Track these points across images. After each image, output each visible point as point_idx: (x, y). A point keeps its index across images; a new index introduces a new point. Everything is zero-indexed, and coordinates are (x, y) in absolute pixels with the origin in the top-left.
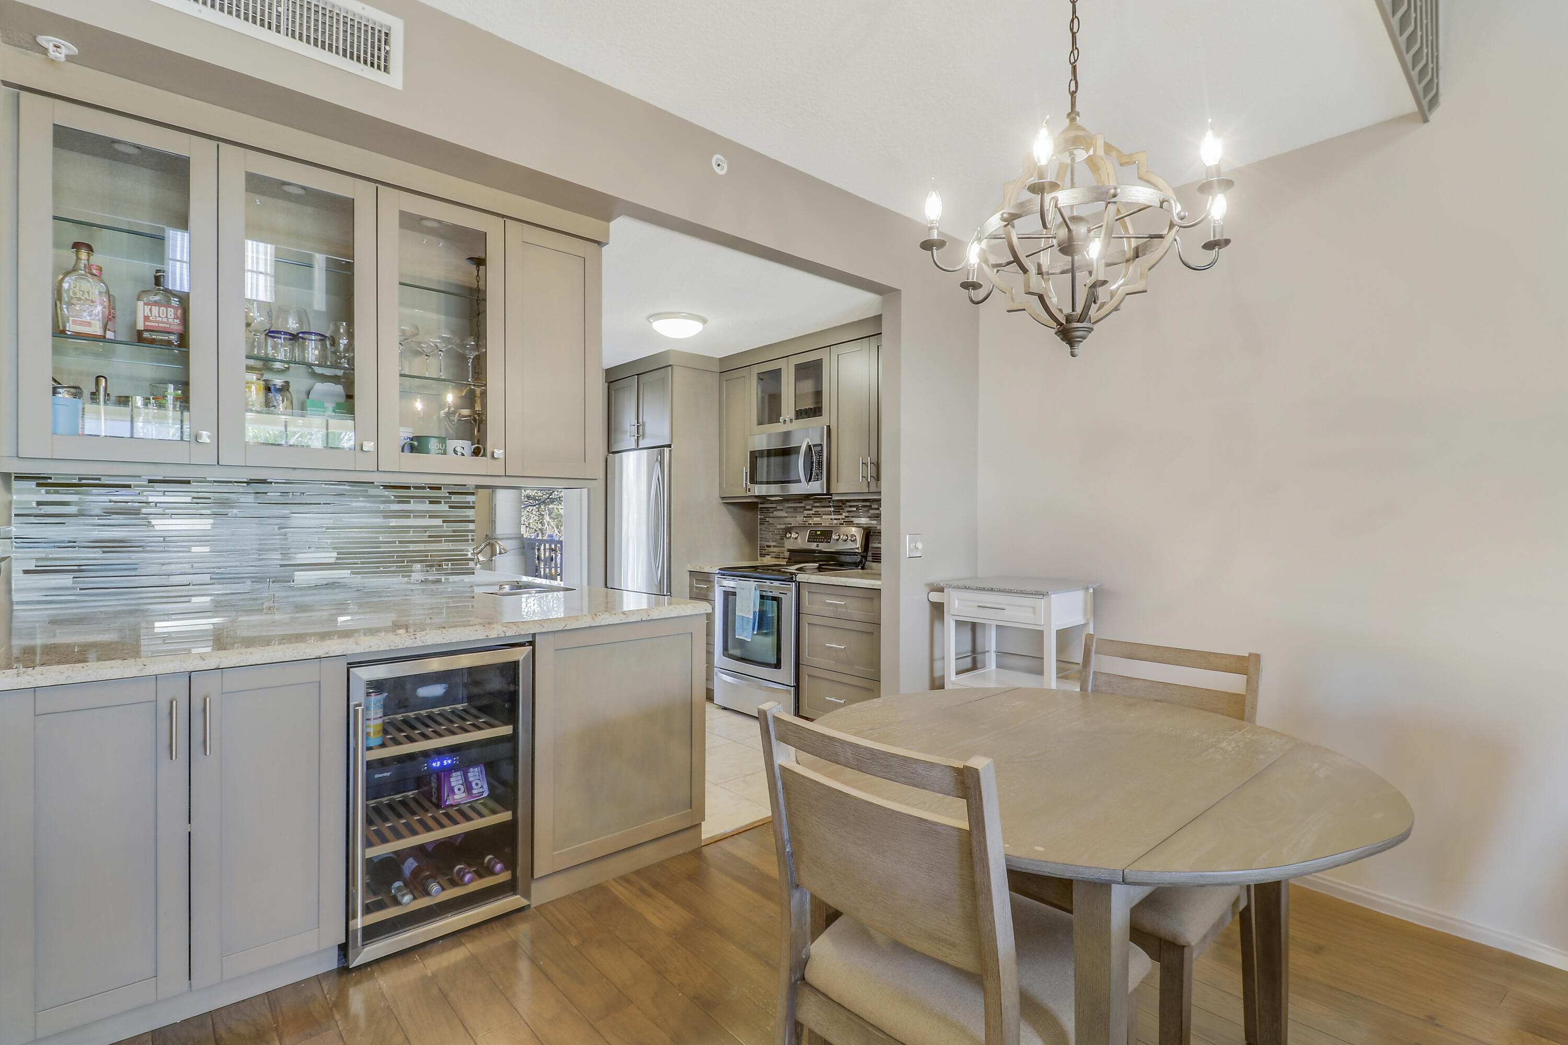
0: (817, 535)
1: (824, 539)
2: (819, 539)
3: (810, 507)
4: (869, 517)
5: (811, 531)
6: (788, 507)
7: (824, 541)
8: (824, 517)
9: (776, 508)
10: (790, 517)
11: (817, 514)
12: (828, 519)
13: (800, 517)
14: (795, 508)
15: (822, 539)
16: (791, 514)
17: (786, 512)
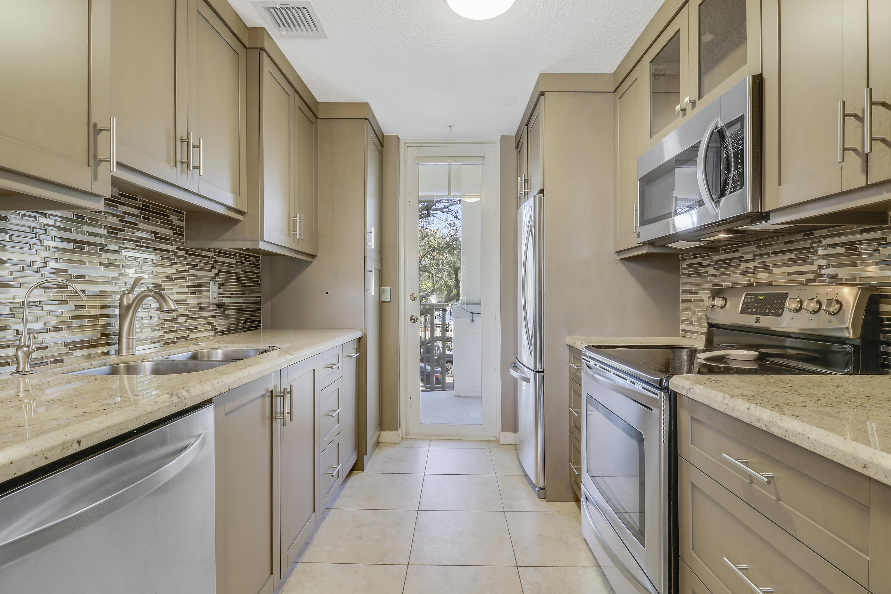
0: (757, 301)
1: (770, 309)
2: (761, 308)
3: (750, 256)
4: (877, 263)
5: (747, 294)
6: (717, 261)
7: (769, 312)
8: (775, 270)
9: (701, 263)
10: (720, 275)
11: (763, 268)
12: (784, 273)
13: (734, 274)
14: (727, 262)
15: (766, 308)
16: (722, 271)
17: (714, 269)
